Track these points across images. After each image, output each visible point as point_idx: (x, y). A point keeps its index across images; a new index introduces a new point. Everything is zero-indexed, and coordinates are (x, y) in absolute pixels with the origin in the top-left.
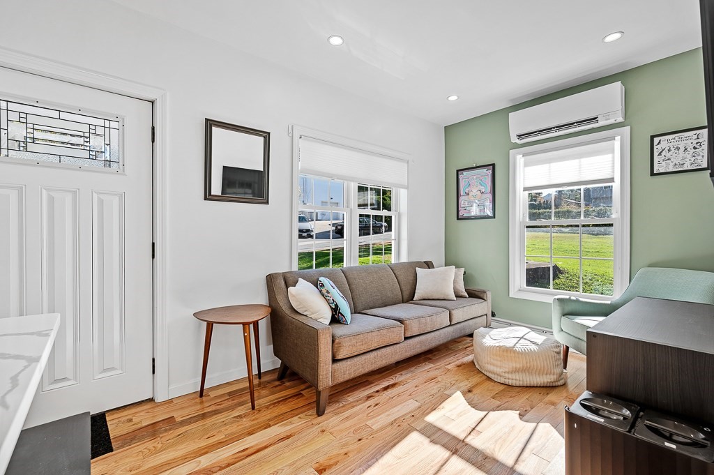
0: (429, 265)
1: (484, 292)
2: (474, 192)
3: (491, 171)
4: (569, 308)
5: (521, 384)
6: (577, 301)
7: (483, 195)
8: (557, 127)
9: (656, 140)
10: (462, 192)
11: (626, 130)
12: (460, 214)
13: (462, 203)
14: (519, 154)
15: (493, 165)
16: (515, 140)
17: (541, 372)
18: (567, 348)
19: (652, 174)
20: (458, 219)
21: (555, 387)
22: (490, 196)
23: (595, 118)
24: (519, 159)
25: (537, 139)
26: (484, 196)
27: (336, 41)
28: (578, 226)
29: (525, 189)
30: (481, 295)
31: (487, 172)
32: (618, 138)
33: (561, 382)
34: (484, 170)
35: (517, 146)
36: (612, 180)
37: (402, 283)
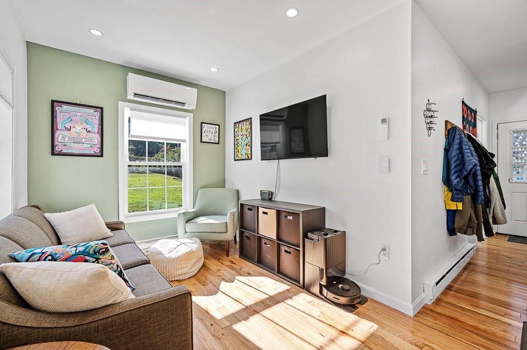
1: (122, 223)
2: (78, 128)
3: (98, 114)
7: (89, 133)
8: (163, 99)
9: (203, 125)
11: (191, 115)
12: (57, 149)
13: (60, 137)
14: (127, 107)
15: (102, 109)
19: (201, 141)
20: (53, 154)
22: (98, 136)
23: (184, 103)
24: (127, 111)
25: (145, 100)
26: (90, 135)
30: (119, 226)
32: (187, 118)
34: (91, 110)
35: (130, 101)
36: (185, 141)
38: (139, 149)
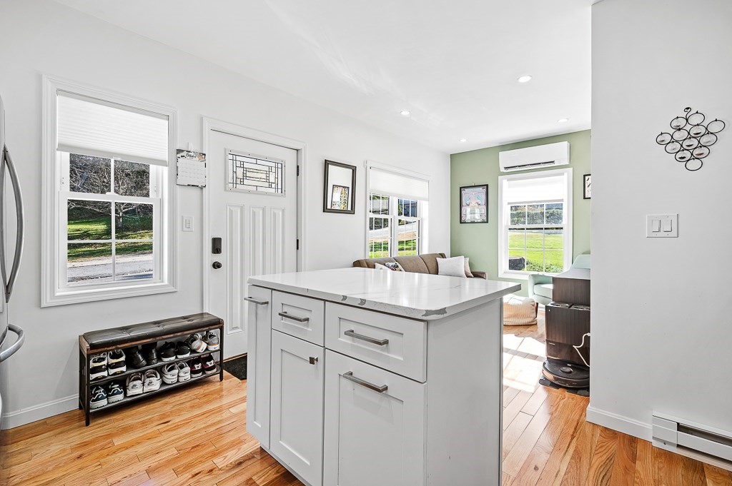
0: (443, 256)
1: (484, 273)
2: (473, 203)
3: (485, 190)
4: (538, 280)
5: (513, 324)
6: (543, 276)
7: (479, 206)
9: (587, 178)
10: (464, 204)
11: (571, 170)
12: (463, 219)
13: (464, 211)
14: (505, 179)
15: (487, 185)
16: (502, 170)
17: (524, 316)
18: (537, 304)
19: (585, 198)
20: (461, 223)
21: (531, 325)
22: (485, 207)
23: (553, 161)
24: (505, 183)
25: (515, 170)
27: (405, 113)
28: (542, 229)
29: (509, 204)
30: (482, 276)
31: (483, 190)
32: (566, 174)
33: (535, 323)
34: (481, 189)
35: (503, 174)
36: (562, 200)
37: (430, 268)
38: (518, 214)
